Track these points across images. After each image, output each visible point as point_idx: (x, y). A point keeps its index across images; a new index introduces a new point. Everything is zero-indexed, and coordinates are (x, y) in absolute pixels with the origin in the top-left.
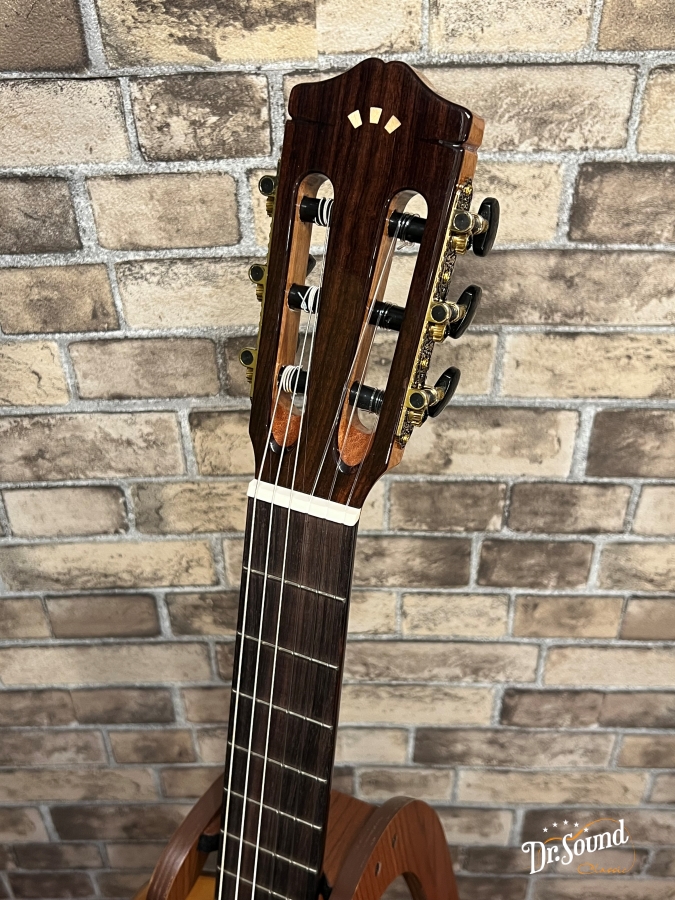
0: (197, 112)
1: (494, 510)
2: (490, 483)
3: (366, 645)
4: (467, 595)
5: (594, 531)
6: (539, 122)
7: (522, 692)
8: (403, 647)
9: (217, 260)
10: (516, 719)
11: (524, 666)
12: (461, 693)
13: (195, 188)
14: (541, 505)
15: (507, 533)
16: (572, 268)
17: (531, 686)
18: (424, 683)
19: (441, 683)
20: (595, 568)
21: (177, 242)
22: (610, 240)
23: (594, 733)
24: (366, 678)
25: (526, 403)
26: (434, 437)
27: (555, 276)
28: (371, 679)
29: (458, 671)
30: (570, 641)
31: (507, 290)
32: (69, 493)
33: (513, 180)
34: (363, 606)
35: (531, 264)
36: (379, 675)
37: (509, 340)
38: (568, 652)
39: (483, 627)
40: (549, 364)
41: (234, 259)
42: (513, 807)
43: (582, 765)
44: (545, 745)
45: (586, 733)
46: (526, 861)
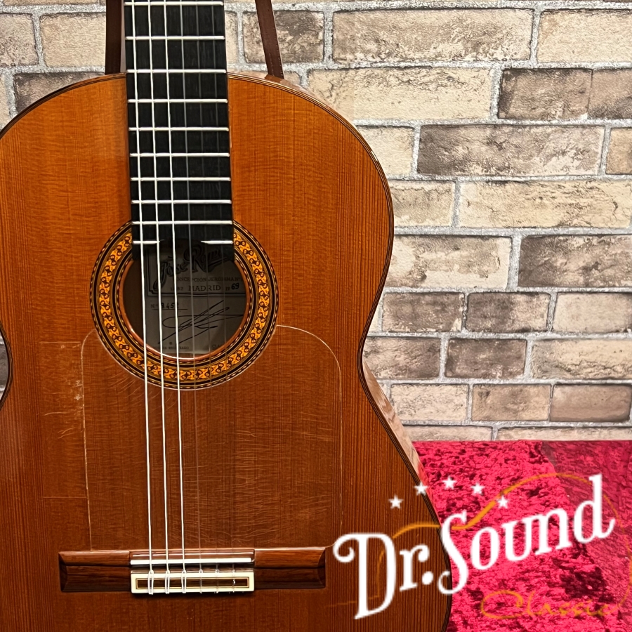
7: (518, 72)
10: (512, 110)
11: (520, 40)
12: (464, 76)
17: (526, 65)
18: (430, 64)
19: (446, 64)
23: (583, 126)
24: (378, 59)
28: (382, 61)
29: (460, 47)
36: (389, 55)
38: (558, 17)
42: (509, 232)
43: (573, 171)
44: (539, 143)
45: (576, 126)
46: (523, 313)
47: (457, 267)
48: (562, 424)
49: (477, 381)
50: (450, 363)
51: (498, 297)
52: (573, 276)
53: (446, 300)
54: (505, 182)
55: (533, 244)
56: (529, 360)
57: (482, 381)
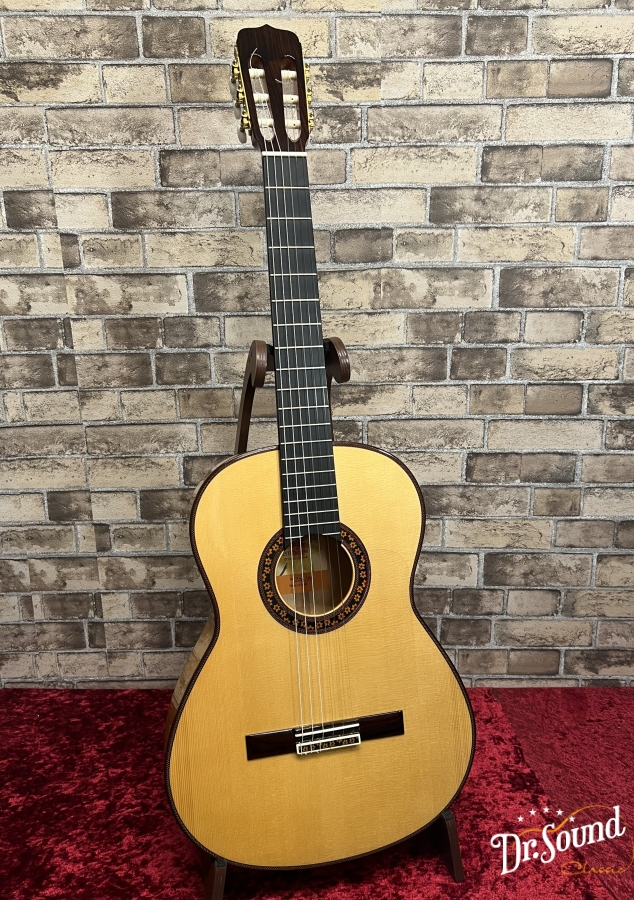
0: (333, 122)
1: (457, 330)
2: (455, 312)
3: (394, 422)
4: (445, 386)
5: (505, 341)
6: (465, 129)
7: (476, 455)
8: (414, 423)
9: (335, 190)
10: (474, 477)
11: (477, 437)
12: (444, 457)
13: (329, 156)
14: (480, 325)
15: (464, 344)
16: (484, 195)
17: (481, 450)
18: (424, 450)
19: (434, 450)
20: (508, 365)
21: (320, 182)
22: (499, 181)
23: (518, 487)
25: (469, 266)
26: (427, 286)
27: (477, 199)
28: (397, 448)
29: (442, 441)
30: (500, 417)
31: (458, 206)
32: (256, 318)
33: (457, 154)
34: (393, 395)
35: (467, 193)
36: (400, 445)
37: (460, 231)
38: (499, 424)
39: (454, 408)
40: (478, 244)
41: (342, 190)
42: (477, 551)
43: (513, 514)
44: (492, 497)
45: (514, 487)
46: (488, 603)
47: (445, 572)
48: (516, 677)
49: (460, 647)
50: (443, 634)
51: (470, 592)
52: (518, 579)
53: (438, 593)
54: (473, 520)
55: (492, 559)
56: (493, 633)
57: (465, 647)
